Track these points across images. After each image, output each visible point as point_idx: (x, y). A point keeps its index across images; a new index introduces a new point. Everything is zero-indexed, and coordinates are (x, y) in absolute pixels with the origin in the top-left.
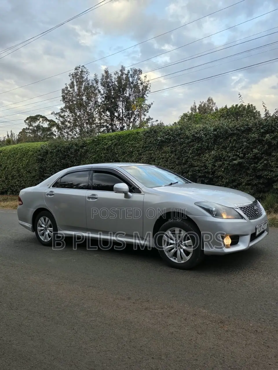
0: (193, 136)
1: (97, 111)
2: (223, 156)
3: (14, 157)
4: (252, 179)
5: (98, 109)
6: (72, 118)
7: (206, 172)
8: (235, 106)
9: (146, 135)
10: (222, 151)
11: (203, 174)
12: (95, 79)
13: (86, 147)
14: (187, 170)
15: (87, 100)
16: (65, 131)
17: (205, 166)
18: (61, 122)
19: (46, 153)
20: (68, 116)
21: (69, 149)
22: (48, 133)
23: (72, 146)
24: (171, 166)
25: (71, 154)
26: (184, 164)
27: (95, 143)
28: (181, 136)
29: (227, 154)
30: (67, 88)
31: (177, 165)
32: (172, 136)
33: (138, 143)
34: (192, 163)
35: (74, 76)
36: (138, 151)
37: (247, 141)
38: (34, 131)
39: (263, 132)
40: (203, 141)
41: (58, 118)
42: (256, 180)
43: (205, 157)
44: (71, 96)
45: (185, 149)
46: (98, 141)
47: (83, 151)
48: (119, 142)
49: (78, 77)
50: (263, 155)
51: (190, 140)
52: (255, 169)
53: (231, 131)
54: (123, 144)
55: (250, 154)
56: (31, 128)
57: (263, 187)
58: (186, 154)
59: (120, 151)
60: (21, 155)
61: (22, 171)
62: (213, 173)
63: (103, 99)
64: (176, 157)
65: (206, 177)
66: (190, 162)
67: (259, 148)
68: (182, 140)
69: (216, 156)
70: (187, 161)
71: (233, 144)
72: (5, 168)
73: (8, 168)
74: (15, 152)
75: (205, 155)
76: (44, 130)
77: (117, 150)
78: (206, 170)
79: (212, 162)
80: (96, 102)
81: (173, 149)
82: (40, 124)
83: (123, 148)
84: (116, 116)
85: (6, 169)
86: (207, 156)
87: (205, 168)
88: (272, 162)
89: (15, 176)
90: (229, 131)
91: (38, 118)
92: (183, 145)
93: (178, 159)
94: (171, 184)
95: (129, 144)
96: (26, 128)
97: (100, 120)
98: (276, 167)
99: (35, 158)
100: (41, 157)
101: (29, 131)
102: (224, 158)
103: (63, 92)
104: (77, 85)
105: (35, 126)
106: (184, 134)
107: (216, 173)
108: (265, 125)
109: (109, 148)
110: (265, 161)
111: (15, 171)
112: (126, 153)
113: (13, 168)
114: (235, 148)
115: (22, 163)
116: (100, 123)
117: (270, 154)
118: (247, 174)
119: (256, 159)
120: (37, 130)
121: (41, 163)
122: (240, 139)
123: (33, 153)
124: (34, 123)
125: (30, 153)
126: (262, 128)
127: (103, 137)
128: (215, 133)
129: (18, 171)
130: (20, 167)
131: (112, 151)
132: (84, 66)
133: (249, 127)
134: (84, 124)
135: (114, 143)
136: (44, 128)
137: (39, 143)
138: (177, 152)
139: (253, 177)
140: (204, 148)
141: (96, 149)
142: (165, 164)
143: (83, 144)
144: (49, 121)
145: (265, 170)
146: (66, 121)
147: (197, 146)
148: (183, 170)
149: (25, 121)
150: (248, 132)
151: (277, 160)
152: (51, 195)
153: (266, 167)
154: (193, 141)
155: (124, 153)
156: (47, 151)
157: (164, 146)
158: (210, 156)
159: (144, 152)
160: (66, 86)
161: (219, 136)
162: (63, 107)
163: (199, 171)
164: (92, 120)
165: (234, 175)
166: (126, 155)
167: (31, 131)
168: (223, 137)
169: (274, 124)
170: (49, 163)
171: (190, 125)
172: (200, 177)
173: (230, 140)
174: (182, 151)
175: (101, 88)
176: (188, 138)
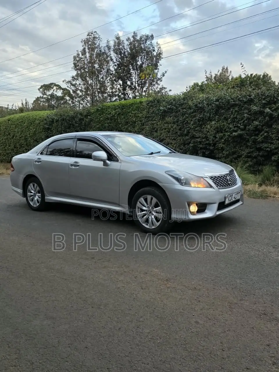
0: (196, 105)
1: (109, 79)
2: (224, 128)
3: (21, 125)
4: (252, 152)
5: (110, 78)
6: (83, 87)
7: (207, 144)
8: (249, 75)
9: (149, 105)
10: (224, 122)
11: (204, 146)
12: (107, 45)
13: (90, 116)
14: (188, 141)
15: (99, 67)
16: (76, 100)
17: (206, 138)
18: (73, 90)
19: (52, 122)
20: (80, 84)
21: (73, 118)
22: (62, 102)
23: (76, 115)
24: (173, 136)
25: (76, 123)
26: (186, 135)
27: (99, 113)
28: (184, 106)
29: (228, 125)
30: (79, 54)
31: (179, 136)
32: (175, 106)
33: (141, 113)
34: (193, 134)
35: (86, 42)
36: (141, 121)
37: (249, 112)
38: (48, 100)
39: (264, 103)
40: (205, 112)
41: (69, 86)
42: (256, 153)
43: (206, 128)
44: (82, 63)
45: (187, 120)
46: (102, 111)
47: (87, 120)
48: (123, 112)
49: (90, 43)
50: (264, 127)
51: (192, 110)
52: (255, 142)
53: (234, 102)
54: (126, 114)
55: (251, 126)
56: (45, 96)
57: (263, 160)
58: (188, 125)
59: (123, 121)
60: (28, 124)
61: (29, 139)
62: (214, 145)
63: (116, 67)
64: (178, 128)
65: (207, 149)
66: (192, 133)
67: (260, 120)
68: (184, 110)
69: (217, 127)
70: (188, 132)
71: (234, 115)
72: (13, 137)
73: (16, 136)
74: (22, 120)
75: (207, 126)
76: (58, 99)
77: (120, 120)
78: (207, 142)
79: (213, 134)
80: (108, 70)
81: (175, 120)
82: (54, 92)
83: (126, 118)
84: (128, 85)
85: (15, 137)
86: (209, 127)
87: (207, 139)
88: (273, 134)
89: (23, 144)
90: (232, 102)
91: (52, 87)
92: (185, 115)
93: (180, 130)
94: (152, 153)
95: (132, 113)
96: (40, 97)
97: (112, 89)
98: (277, 139)
99: (42, 127)
100: (47, 126)
101: (43, 99)
102: (225, 130)
103: (75, 59)
104: (89, 52)
105: (49, 95)
106: (187, 104)
107: (217, 145)
108: (267, 96)
109: (112, 117)
110: (265, 133)
111: (23, 140)
112: (129, 123)
113: (21, 136)
114: (236, 120)
115: (29, 132)
116: (112, 92)
117: (270, 126)
118: (247, 147)
119: (257, 131)
120: (51, 99)
121: (47, 132)
122: (242, 110)
123: (40, 122)
124: (48, 91)
125: (37, 122)
126: (264, 99)
127: (107, 107)
128: (217, 103)
129: (26, 139)
130: (27, 136)
131: (115, 121)
132: (96, 32)
133: (251, 98)
134: (95, 93)
135: (117, 113)
136: (57, 97)
137: (47, 111)
138: (179, 123)
139: (253, 149)
140: (206, 119)
141: (100, 118)
142: (167, 135)
143: (88, 113)
144: (62, 89)
145: (266, 143)
146: (77, 89)
147: (199, 116)
148: (185, 142)
149: (39, 89)
150: (250, 103)
151: (277, 132)
152: (38, 162)
153: (266, 139)
154: (195, 112)
155: (127, 123)
156: (53, 119)
157: (166, 116)
158: (211, 127)
159: (147, 122)
160: (78, 53)
161: (221, 107)
162: (74, 75)
163: (200, 142)
164: (104, 89)
165: (235, 147)
166: (129, 125)
167: (45, 100)
168: (225, 107)
169: (276, 95)
170: (54, 132)
171: (193, 95)
172: (201, 148)
173: (232, 111)
174: (184, 122)
175: (113, 55)
176: (190, 108)
